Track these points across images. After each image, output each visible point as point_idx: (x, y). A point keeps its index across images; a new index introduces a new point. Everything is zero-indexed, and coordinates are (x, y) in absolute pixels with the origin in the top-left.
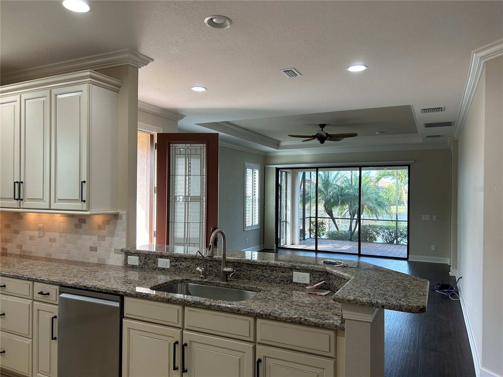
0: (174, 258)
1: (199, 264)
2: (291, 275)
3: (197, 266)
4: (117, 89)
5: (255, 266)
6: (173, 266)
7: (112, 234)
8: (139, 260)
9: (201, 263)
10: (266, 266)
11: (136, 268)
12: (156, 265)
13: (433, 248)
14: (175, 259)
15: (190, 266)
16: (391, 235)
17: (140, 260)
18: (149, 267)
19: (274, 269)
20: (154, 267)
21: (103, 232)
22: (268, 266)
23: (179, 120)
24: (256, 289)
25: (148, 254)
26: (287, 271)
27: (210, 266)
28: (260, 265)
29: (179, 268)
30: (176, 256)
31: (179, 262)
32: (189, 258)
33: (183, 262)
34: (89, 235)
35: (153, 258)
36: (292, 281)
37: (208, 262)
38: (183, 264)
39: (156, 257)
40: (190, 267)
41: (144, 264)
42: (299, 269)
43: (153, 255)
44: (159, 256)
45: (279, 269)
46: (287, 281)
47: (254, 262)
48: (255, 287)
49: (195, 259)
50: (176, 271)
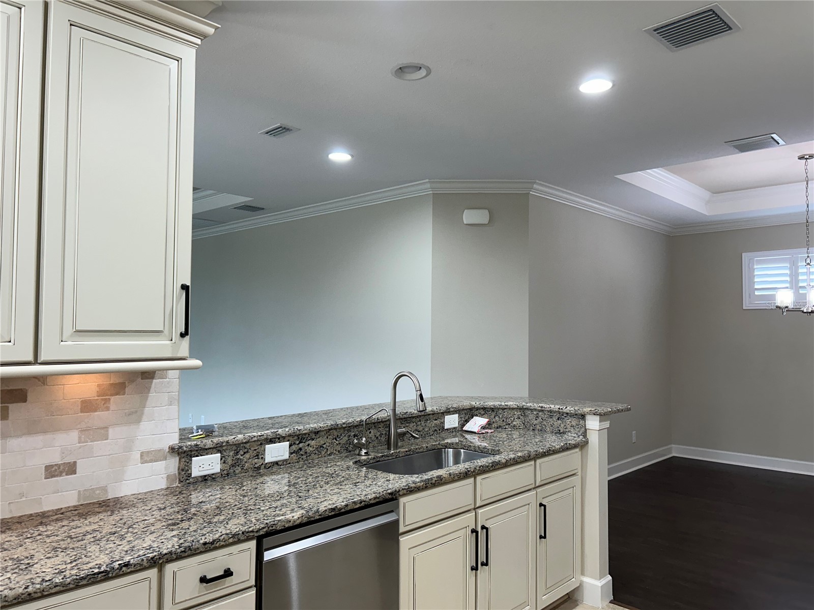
0: (296, 438)
2: (443, 421)
3: (335, 441)
6: (294, 452)
7: (135, 416)
8: (221, 459)
11: (214, 478)
12: (260, 460)
14: (299, 438)
15: (325, 444)
17: (223, 459)
20: (256, 466)
22: (423, 416)
24: (438, 446)
25: (242, 443)
26: (439, 417)
27: (354, 435)
28: (414, 417)
29: (306, 453)
30: (304, 432)
31: (304, 442)
32: (323, 431)
33: (313, 440)
35: (253, 449)
36: (443, 427)
37: (352, 430)
38: (313, 443)
39: (261, 444)
40: (324, 446)
42: (450, 412)
45: (432, 416)
46: (439, 430)
47: (412, 414)
48: (437, 443)
50: (300, 459)
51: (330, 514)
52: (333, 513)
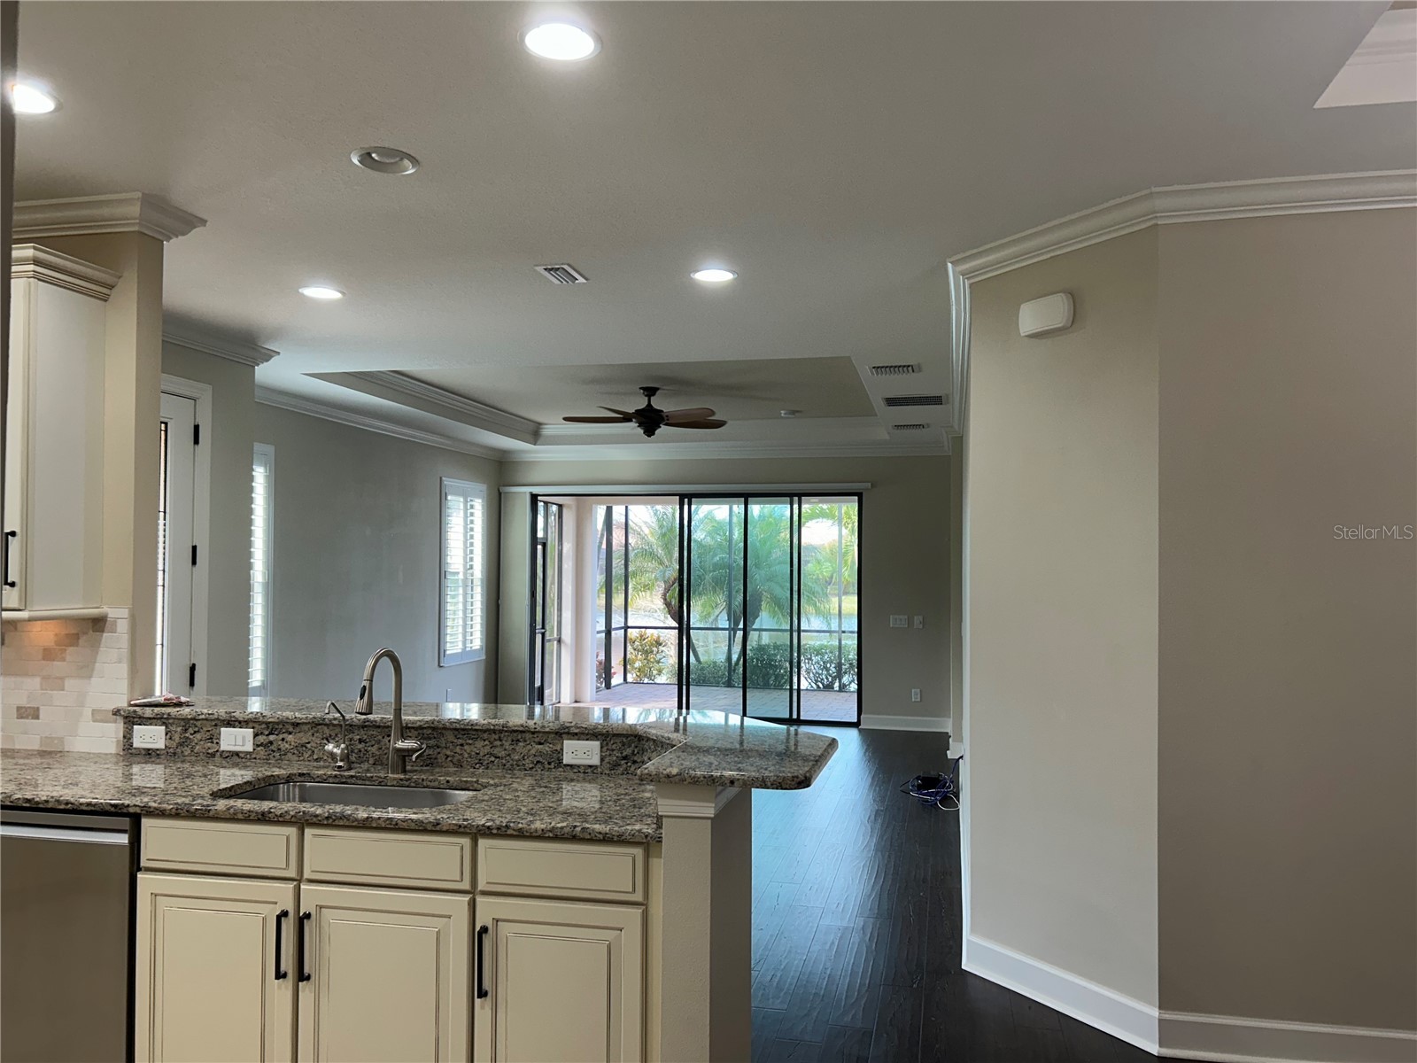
0: (264, 726)
1: (330, 736)
2: (559, 749)
3: (326, 742)
4: (102, 292)
5: (474, 733)
6: (262, 745)
7: (86, 670)
8: (166, 734)
9: (336, 735)
10: (501, 732)
11: (158, 755)
12: (215, 745)
13: (915, 695)
14: (268, 727)
15: (309, 743)
16: (828, 670)
17: (169, 734)
18: (195, 751)
19: (519, 737)
20: (210, 751)
21: (58, 667)
22: (506, 731)
23: (258, 365)
24: (476, 785)
25: (191, 719)
26: (549, 740)
27: (360, 739)
28: (485, 731)
29: (279, 749)
30: (270, 720)
31: (277, 735)
32: (306, 724)
33: (290, 733)
34: (16, 675)
35: (205, 729)
36: (560, 761)
37: (356, 731)
38: (290, 738)
39: (216, 725)
40: (309, 746)
41: (181, 744)
42: (576, 734)
43: (206, 719)
44: (224, 720)
45: (531, 736)
46: (549, 763)
47: (472, 725)
48: (475, 780)
49: (320, 724)
50: (271, 756)
51: (24, 805)
52: (28, 805)
